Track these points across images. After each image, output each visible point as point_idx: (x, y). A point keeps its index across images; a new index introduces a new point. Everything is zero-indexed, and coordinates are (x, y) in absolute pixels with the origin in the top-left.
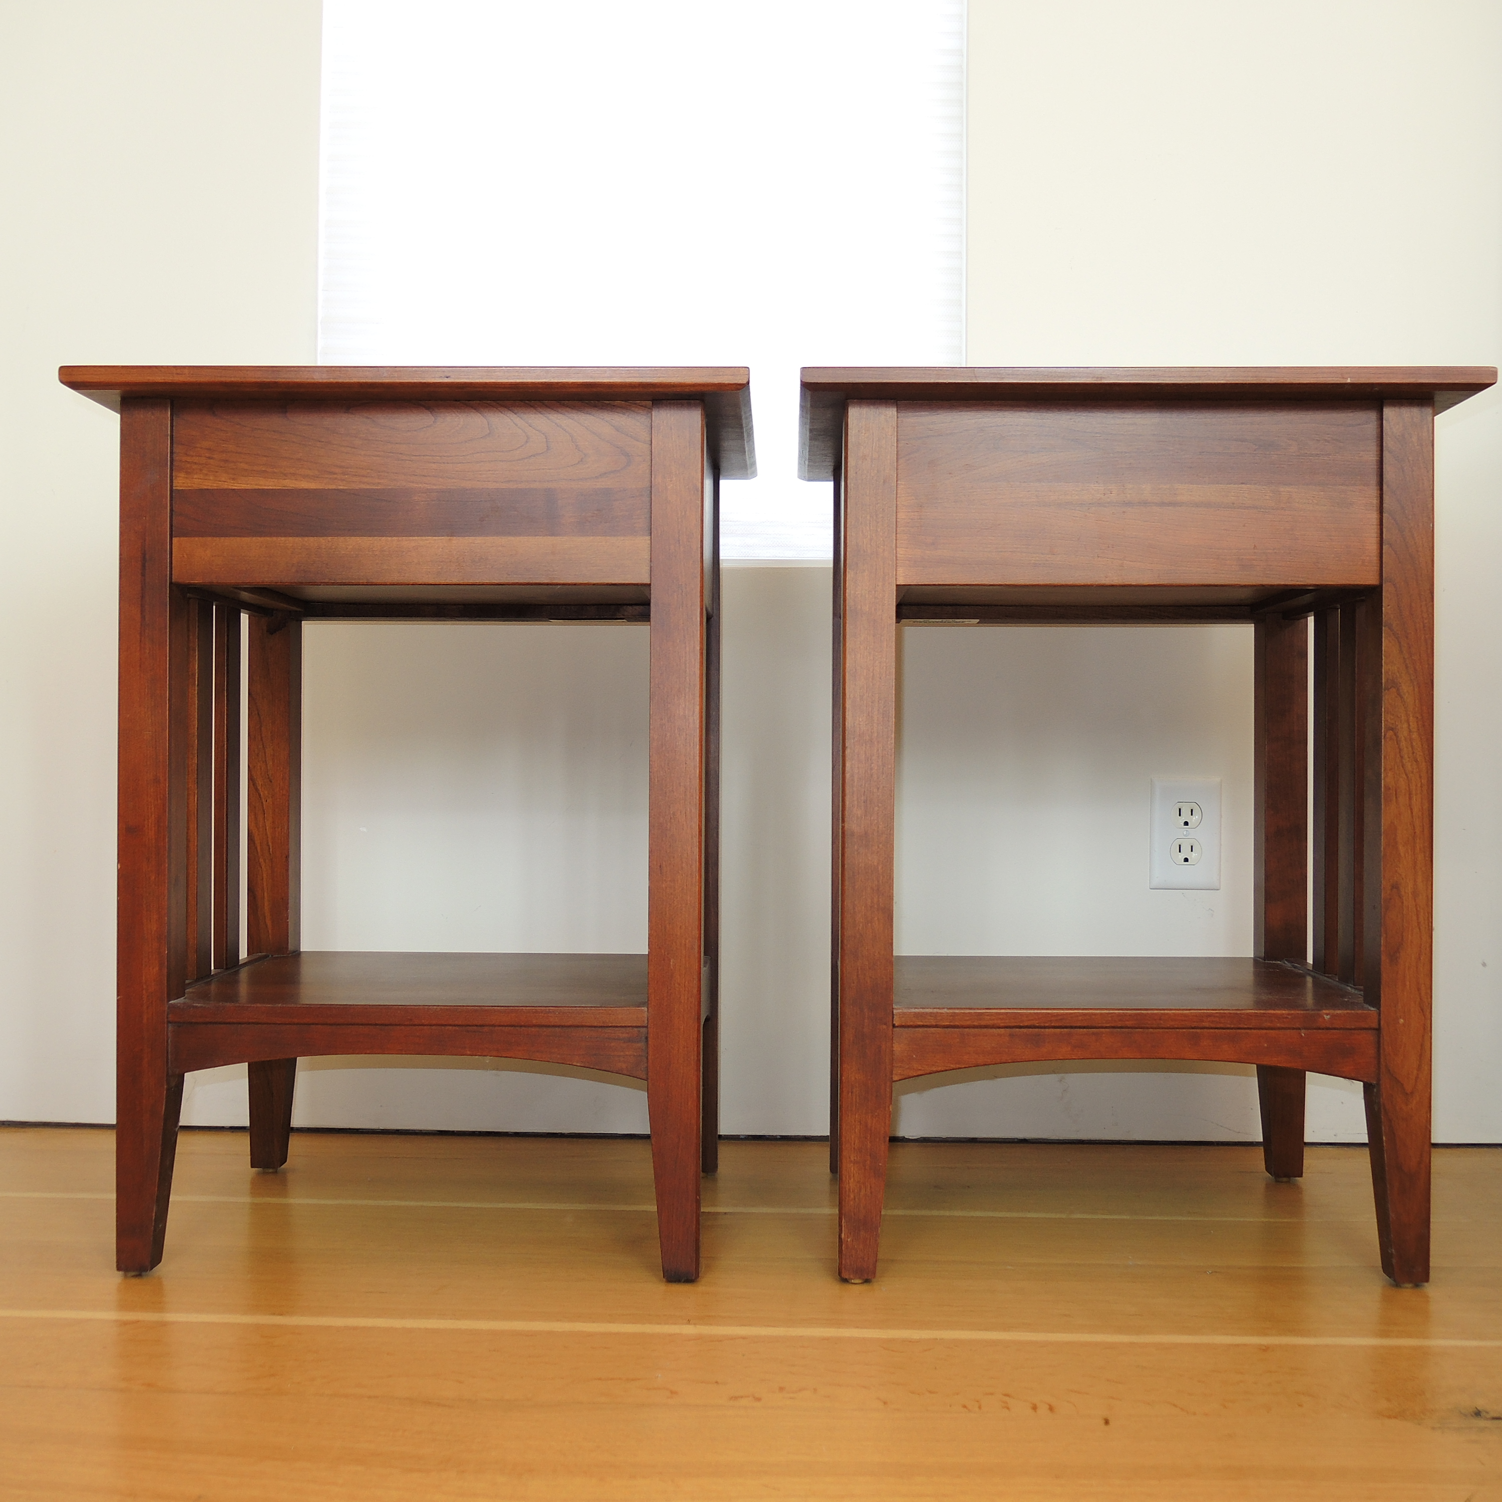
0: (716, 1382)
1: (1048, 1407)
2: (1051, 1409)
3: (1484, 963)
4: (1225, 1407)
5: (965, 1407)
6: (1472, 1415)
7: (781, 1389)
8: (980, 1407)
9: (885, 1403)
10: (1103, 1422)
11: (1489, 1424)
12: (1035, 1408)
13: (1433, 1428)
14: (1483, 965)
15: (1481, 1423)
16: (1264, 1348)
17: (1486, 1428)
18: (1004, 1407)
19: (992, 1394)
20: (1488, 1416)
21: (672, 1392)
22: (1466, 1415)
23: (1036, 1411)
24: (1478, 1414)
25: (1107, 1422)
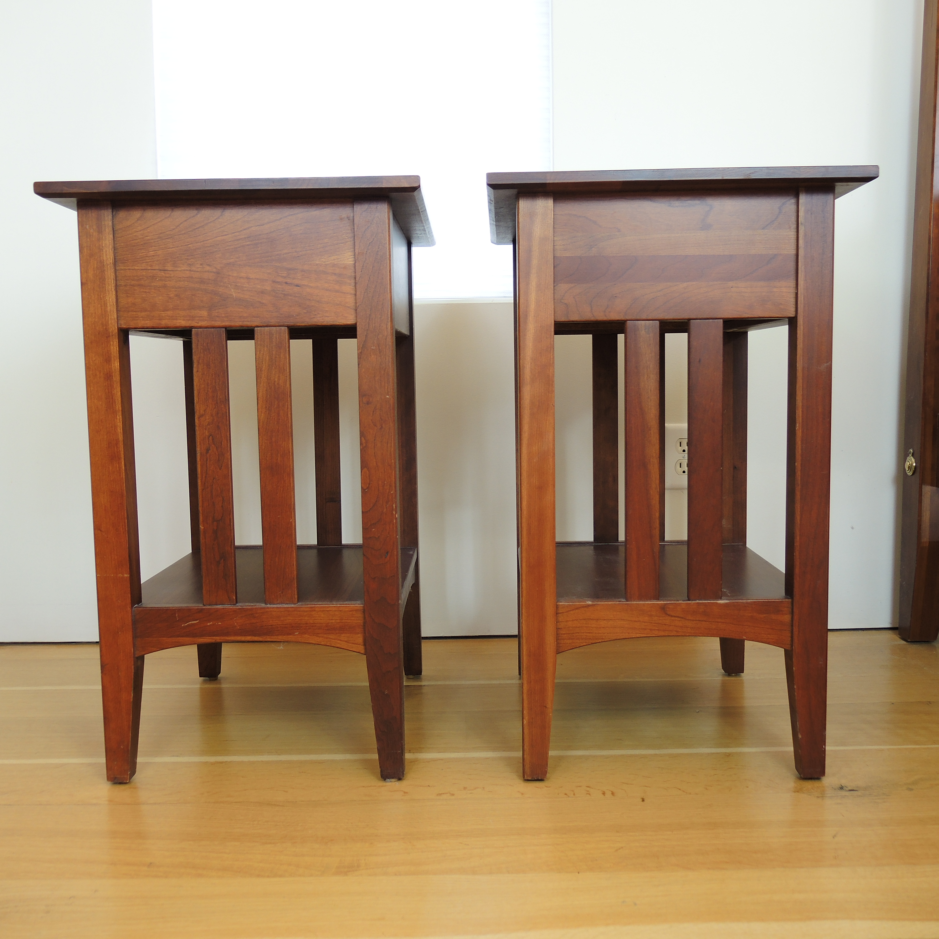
0: (429, 786)
1: (611, 792)
2: (613, 794)
3: (852, 527)
4: (707, 789)
5: (566, 794)
6: (839, 789)
7: (465, 788)
8: (574, 794)
9: (522, 794)
10: (641, 800)
11: (847, 793)
12: (604, 794)
13: (818, 797)
14: (852, 528)
15: (843, 793)
16: (728, 754)
17: (845, 796)
18: (587, 794)
19: (580, 786)
20: (847, 789)
21: (405, 793)
22: (835, 789)
23: (604, 795)
24: (842, 788)
25: (643, 800)
